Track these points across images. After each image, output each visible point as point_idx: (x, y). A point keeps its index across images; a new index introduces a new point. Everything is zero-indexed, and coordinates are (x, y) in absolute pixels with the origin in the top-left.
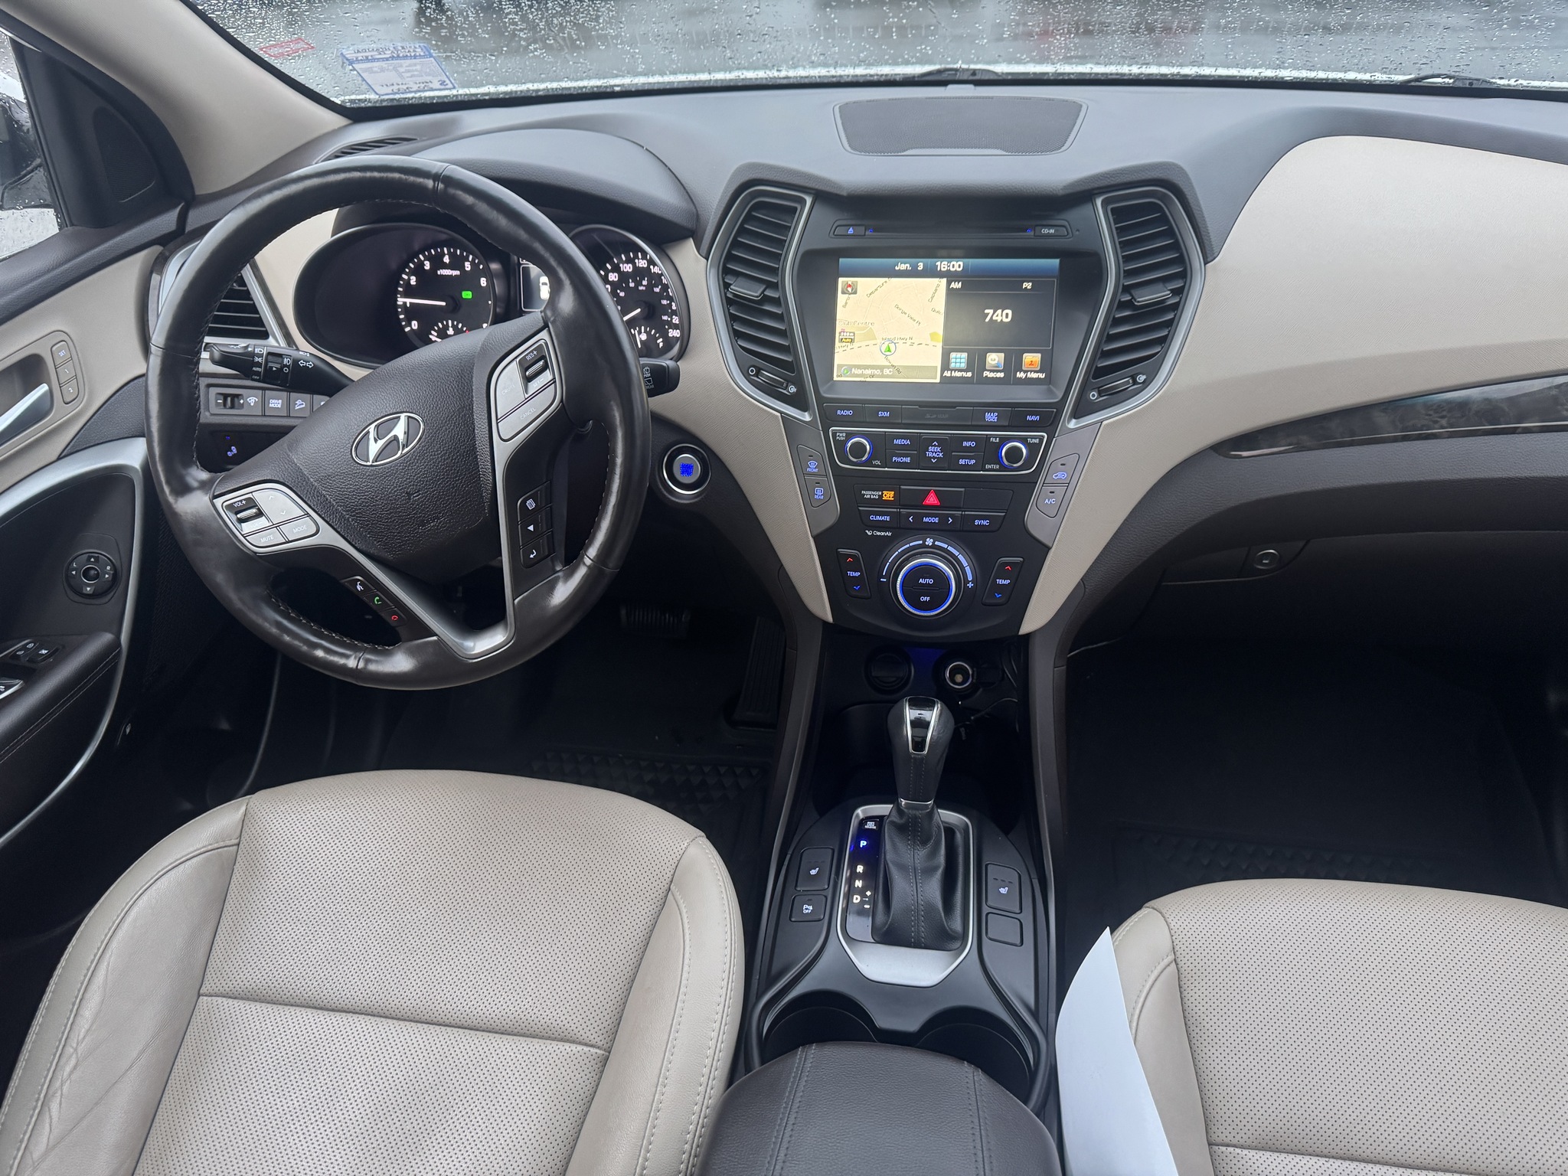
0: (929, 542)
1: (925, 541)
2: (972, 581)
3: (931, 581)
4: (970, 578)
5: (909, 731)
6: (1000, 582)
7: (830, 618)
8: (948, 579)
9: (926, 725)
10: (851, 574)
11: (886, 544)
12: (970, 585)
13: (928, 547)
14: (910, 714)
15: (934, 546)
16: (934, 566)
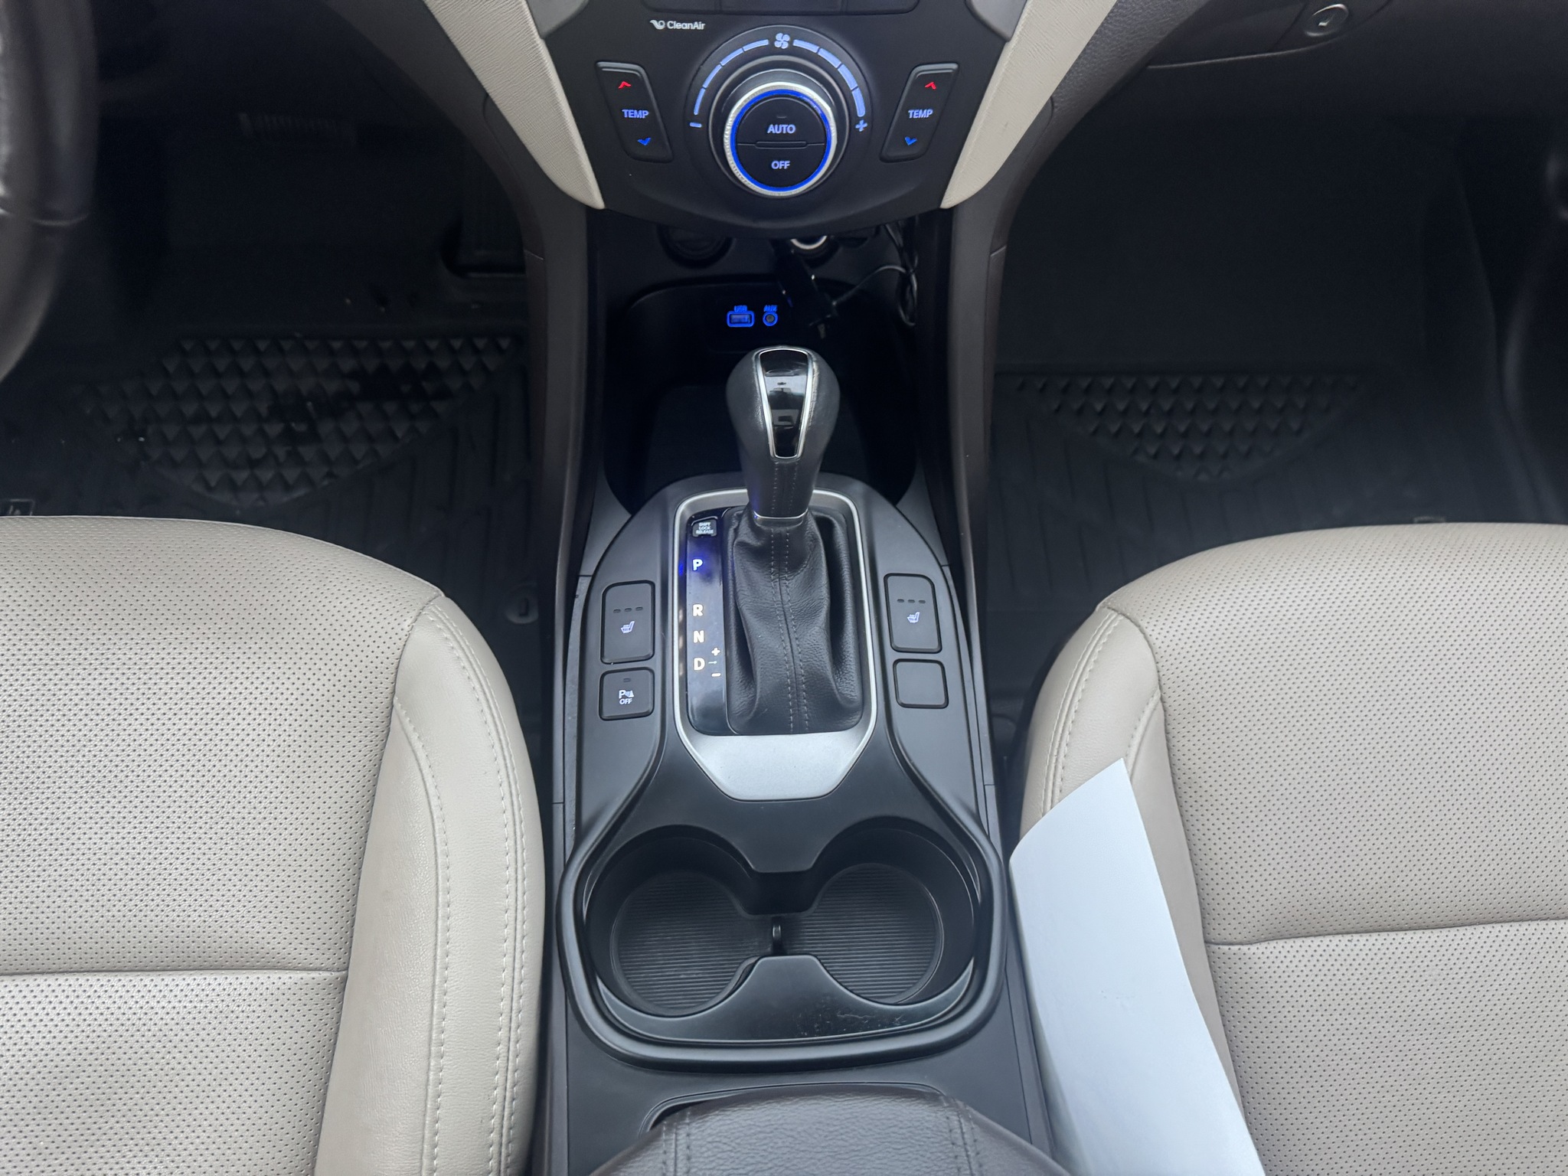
0: (782, 41)
1: (773, 40)
2: (865, 119)
3: (790, 129)
4: (861, 111)
5: (767, 416)
6: (914, 114)
7: (598, 202)
8: (823, 118)
9: (797, 402)
10: (629, 113)
11: (695, 48)
12: (861, 126)
13: (781, 52)
14: (765, 384)
15: (792, 51)
16: (797, 95)
